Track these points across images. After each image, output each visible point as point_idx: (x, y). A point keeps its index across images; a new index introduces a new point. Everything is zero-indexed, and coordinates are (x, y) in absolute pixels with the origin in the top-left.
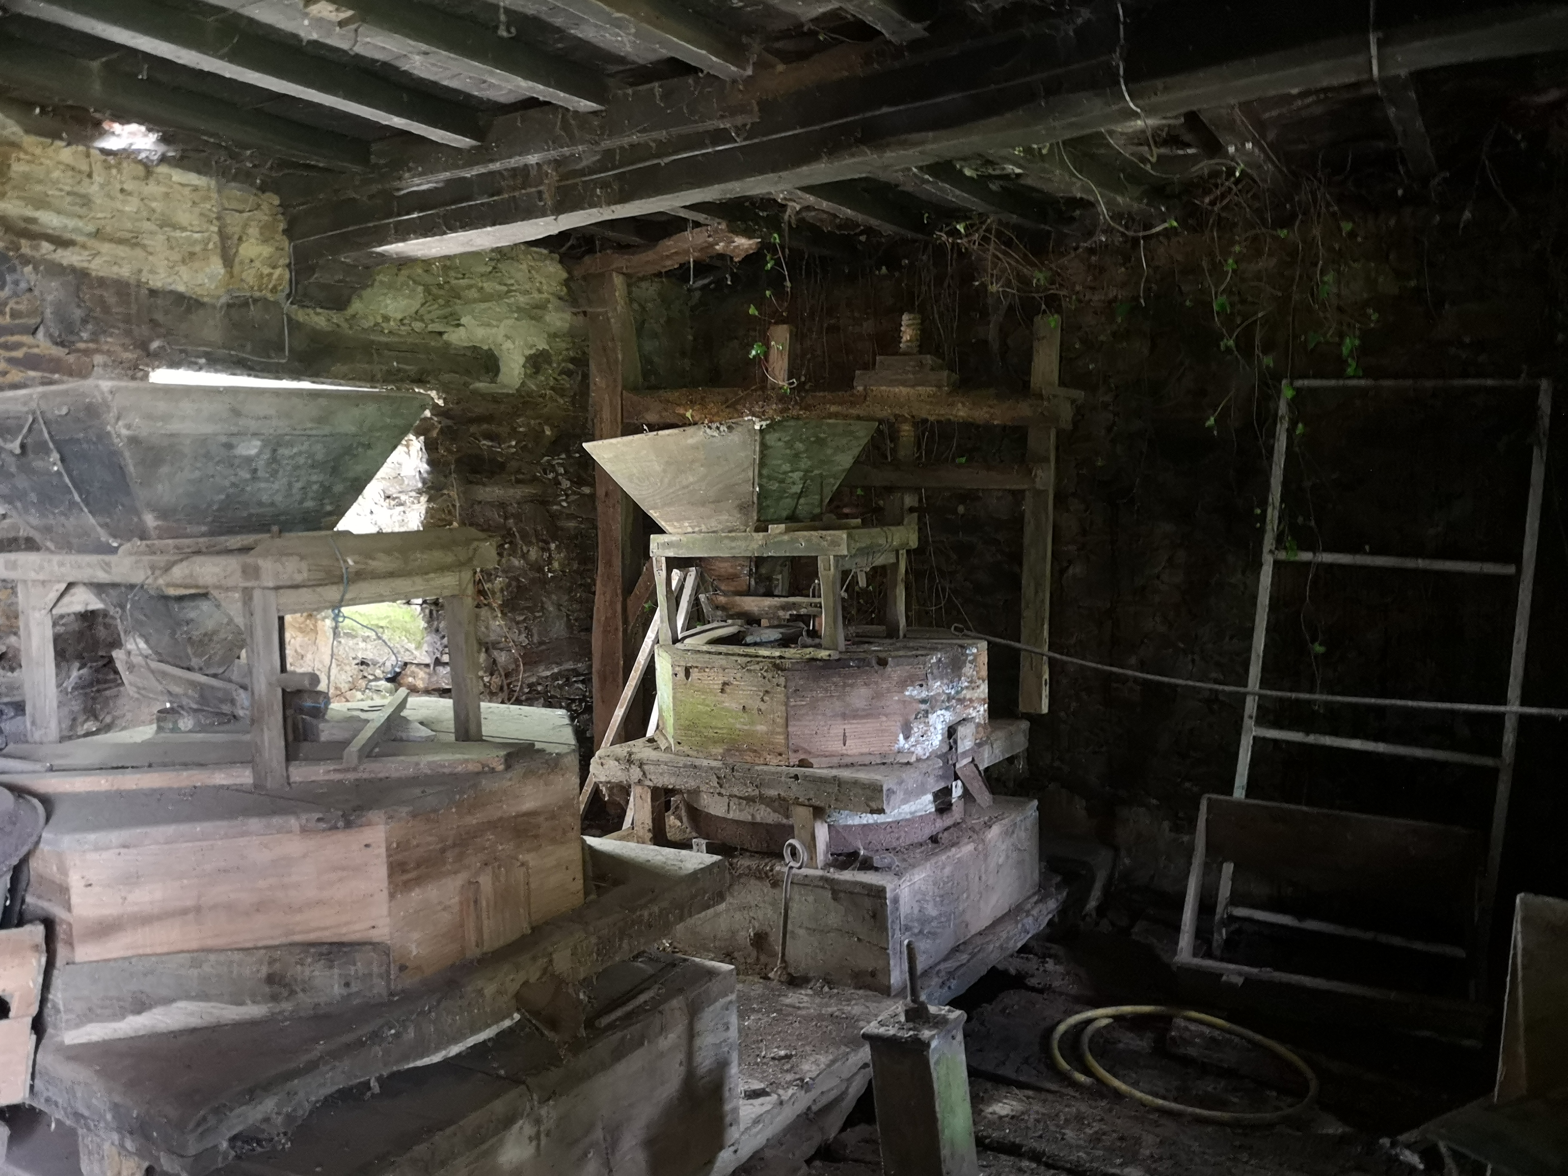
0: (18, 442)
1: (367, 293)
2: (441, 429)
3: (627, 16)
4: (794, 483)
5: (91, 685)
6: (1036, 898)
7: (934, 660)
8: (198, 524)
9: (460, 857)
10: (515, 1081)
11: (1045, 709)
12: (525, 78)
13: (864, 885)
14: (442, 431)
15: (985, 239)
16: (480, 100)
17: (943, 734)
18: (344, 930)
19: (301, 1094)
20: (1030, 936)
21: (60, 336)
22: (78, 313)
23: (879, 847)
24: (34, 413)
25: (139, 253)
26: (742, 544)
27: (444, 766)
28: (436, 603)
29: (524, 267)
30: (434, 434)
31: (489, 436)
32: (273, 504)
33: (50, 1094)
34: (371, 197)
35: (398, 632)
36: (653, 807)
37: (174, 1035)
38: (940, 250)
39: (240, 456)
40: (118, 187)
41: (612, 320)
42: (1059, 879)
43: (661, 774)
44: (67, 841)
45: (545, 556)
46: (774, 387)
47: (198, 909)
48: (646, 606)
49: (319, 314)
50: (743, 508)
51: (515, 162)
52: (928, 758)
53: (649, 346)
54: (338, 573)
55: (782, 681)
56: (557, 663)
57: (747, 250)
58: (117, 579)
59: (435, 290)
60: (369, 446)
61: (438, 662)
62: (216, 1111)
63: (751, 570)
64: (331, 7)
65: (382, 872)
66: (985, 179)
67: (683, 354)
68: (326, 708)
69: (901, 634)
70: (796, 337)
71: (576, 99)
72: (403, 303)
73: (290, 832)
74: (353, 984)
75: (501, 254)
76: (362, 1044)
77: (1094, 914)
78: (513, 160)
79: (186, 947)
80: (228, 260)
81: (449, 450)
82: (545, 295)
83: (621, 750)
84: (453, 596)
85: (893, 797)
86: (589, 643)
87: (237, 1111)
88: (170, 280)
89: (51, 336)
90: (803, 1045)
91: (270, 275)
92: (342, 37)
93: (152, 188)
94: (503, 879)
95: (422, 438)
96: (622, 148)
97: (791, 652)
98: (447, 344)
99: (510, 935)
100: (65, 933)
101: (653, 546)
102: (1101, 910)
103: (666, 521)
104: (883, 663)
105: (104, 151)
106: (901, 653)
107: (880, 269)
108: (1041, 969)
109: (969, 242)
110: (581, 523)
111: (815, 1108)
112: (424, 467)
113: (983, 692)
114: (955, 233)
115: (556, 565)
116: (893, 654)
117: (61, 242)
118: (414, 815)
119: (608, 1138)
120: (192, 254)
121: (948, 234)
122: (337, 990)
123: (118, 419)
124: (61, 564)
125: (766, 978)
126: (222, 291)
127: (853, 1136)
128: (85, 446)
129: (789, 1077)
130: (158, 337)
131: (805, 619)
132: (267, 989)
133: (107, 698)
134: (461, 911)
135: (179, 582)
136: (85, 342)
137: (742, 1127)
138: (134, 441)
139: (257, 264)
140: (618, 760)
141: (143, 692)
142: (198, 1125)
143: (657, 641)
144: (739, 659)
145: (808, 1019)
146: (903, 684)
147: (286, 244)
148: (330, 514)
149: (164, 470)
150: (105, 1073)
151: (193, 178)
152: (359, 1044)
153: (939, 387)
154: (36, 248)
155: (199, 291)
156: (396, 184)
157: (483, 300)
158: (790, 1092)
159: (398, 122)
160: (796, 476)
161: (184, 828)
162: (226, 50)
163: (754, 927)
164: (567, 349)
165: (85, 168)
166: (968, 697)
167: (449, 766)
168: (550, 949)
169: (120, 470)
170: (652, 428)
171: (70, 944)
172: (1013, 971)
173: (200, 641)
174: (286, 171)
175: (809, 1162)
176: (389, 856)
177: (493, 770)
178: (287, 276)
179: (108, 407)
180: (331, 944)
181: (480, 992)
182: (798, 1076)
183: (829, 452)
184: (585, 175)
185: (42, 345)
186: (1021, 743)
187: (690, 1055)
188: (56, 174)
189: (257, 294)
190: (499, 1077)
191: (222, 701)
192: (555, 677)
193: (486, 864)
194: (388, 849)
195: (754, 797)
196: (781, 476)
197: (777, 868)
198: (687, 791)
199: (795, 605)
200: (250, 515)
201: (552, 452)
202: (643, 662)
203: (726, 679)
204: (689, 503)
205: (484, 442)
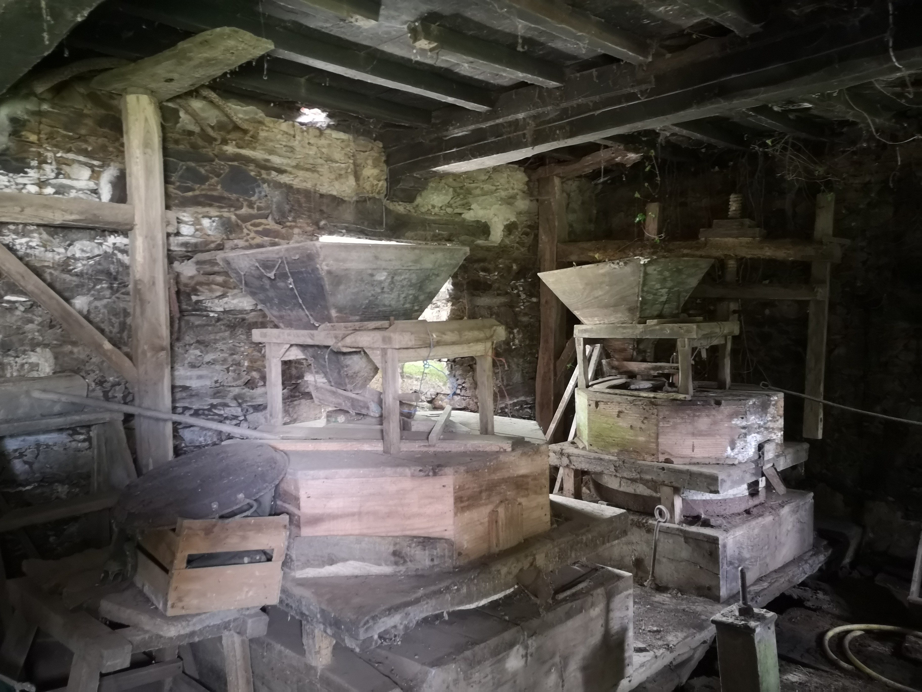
0: (274, 272)
1: (424, 193)
3: (584, 34)
4: (662, 295)
5: (288, 398)
6: (811, 553)
7: (751, 403)
8: (355, 315)
9: (489, 497)
10: (514, 623)
11: (820, 436)
12: (522, 72)
13: (705, 536)
15: (784, 149)
16: (493, 85)
17: (755, 448)
18: (431, 531)
19: (412, 615)
20: (806, 576)
21: (279, 219)
22: (287, 207)
23: (713, 514)
24: (281, 258)
25: (316, 175)
26: (630, 331)
27: (480, 447)
28: (454, 361)
29: (505, 175)
31: (484, 270)
32: (390, 306)
33: (288, 602)
34: (431, 141)
35: (434, 377)
36: (575, 481)
37: (348, 578)
38: (755, 155)
39: (377, 281)
40: (307, 141)
41: (553, 204)
42: (825, 542)
43: (580, 462)
44: (299, 474)
45: (512, 336)
46: (648, 239)
47: (360, 514)
48: (569, 365)
49: (399, 205)
50: (631, 310)
51: (511, 118)
52: (746, 462)
53: (572, 217)
54: (428, 342)
55: (655, 411)
56: (516, 397)
57: (634, 160)
58: (317, 343)
59: (458, 190)
60: (438, 275)
61: (455, 394)
62: (373, 618)
63: (634, 346)
64: (426, 42)
65: (450, 501)
66: (785, 112)
67: (590, 221)
68: (415, 414)
69: (727, 386)
70: (663, 210)
71: (548, 81)
72: (442, 197)
73: (405, 476)
74: (435, 560)
75: (496, 169)
76: (441, 592)
77: (848, 566)
78: (510, 117)
79: (353, 533)
80: (357, 177)
81: (463, 278)
82: (516, 191)
83: (556, 447)
84: (482, 355)
85: (724, 484)
86: (534, 386)
87: (383, 620)
88: (330, 189)
89: (275, 220)
90: (667, 626)
91: (377, 185)
92: (432, 57)
93: (323, 142)
94: (510, 511)
96: (572, 107)
97: (660, 395)
98: (464, 220)
99: (513, 542)
100: (297, 521)
101: (575, 332)
102: (853, 565)
103: (583, 317)
104: (718, 403)
105: (302, 124)
106: (730, 398)
107: (714, 168)
108: (815, 597)
109: (774, 150)
110: (531, 318)
111: (675, 663)
112: (450, 287)
113: (780, 424)
114: (766, 145)
115: (517, 342)
116: (724, 398)
117: (281, 171)
118: (467, 472)
119: (562, 662)
120: (340, 175)
121: (760, 146)
122: (428, 563)
123: (323, 261)
124: (288, 335)
125: (642, 585)
126: (353, 194)
127: (697, 683)
128: (305, 275)
129: (660, 643)
130: (324, 219)
131: (667, 376)
132: (393, 559)
134: (489, 526)
135: (349, 345)
136: (290, 222)
137: (634, 668)
138: (329, 272)
139: (371, 179)
140: (555, 452)
142: (365, 624)
143: (576, 386)
144: (628, 398)
145: (670, 611)
146: (731, 416)
147: (385, 168)
148: (417, 311)
149: (342, 287)
150: (316, 593)
151: (342, 135)
152: (440, 592)
153: (754, 237)
154: (269, 174)
155: (343, 194)
156: (445, 133)
157: (483, 195)
158: (661, 651)
159: (450, 100)
160: (664, 291)
161: (354, 471)
162: (369, 69)
163: (635, 555)
164: (527, 221)
165: (292, 133)
166: (771, 426)
167: (483, 447)
168: (534, 552)
169: (321, 288)
170: (580, 264)
171: (299, 527)
172: (795, 597)
173: (352, 376)
174: (388, 129)
176: (455, 493)
177: (505, 451)
178: (385, 185)
179: (319, 255)
180: (425, 538)
181: (499, 571)
182: (665, 643)
183: (684, 276)
184: (550, 123)
185: (270, 224)
186: (804, 457)
187: (607, 621)
188: (279, 136)
189: (371, 195)
190: (505, 620)
191: (362, 407)
192: (515, 404)
193: (501, 502)
194: (454, 489)
195: (637, 479)
196: (655, 291)
197: (650, 521)
198: (595, 473)
199: (660, 368)
200: (380, 311)
201: (517, 279)
202: (567, 398)
203: (620, 409)
204: (598, 307)
205: (481, 273)
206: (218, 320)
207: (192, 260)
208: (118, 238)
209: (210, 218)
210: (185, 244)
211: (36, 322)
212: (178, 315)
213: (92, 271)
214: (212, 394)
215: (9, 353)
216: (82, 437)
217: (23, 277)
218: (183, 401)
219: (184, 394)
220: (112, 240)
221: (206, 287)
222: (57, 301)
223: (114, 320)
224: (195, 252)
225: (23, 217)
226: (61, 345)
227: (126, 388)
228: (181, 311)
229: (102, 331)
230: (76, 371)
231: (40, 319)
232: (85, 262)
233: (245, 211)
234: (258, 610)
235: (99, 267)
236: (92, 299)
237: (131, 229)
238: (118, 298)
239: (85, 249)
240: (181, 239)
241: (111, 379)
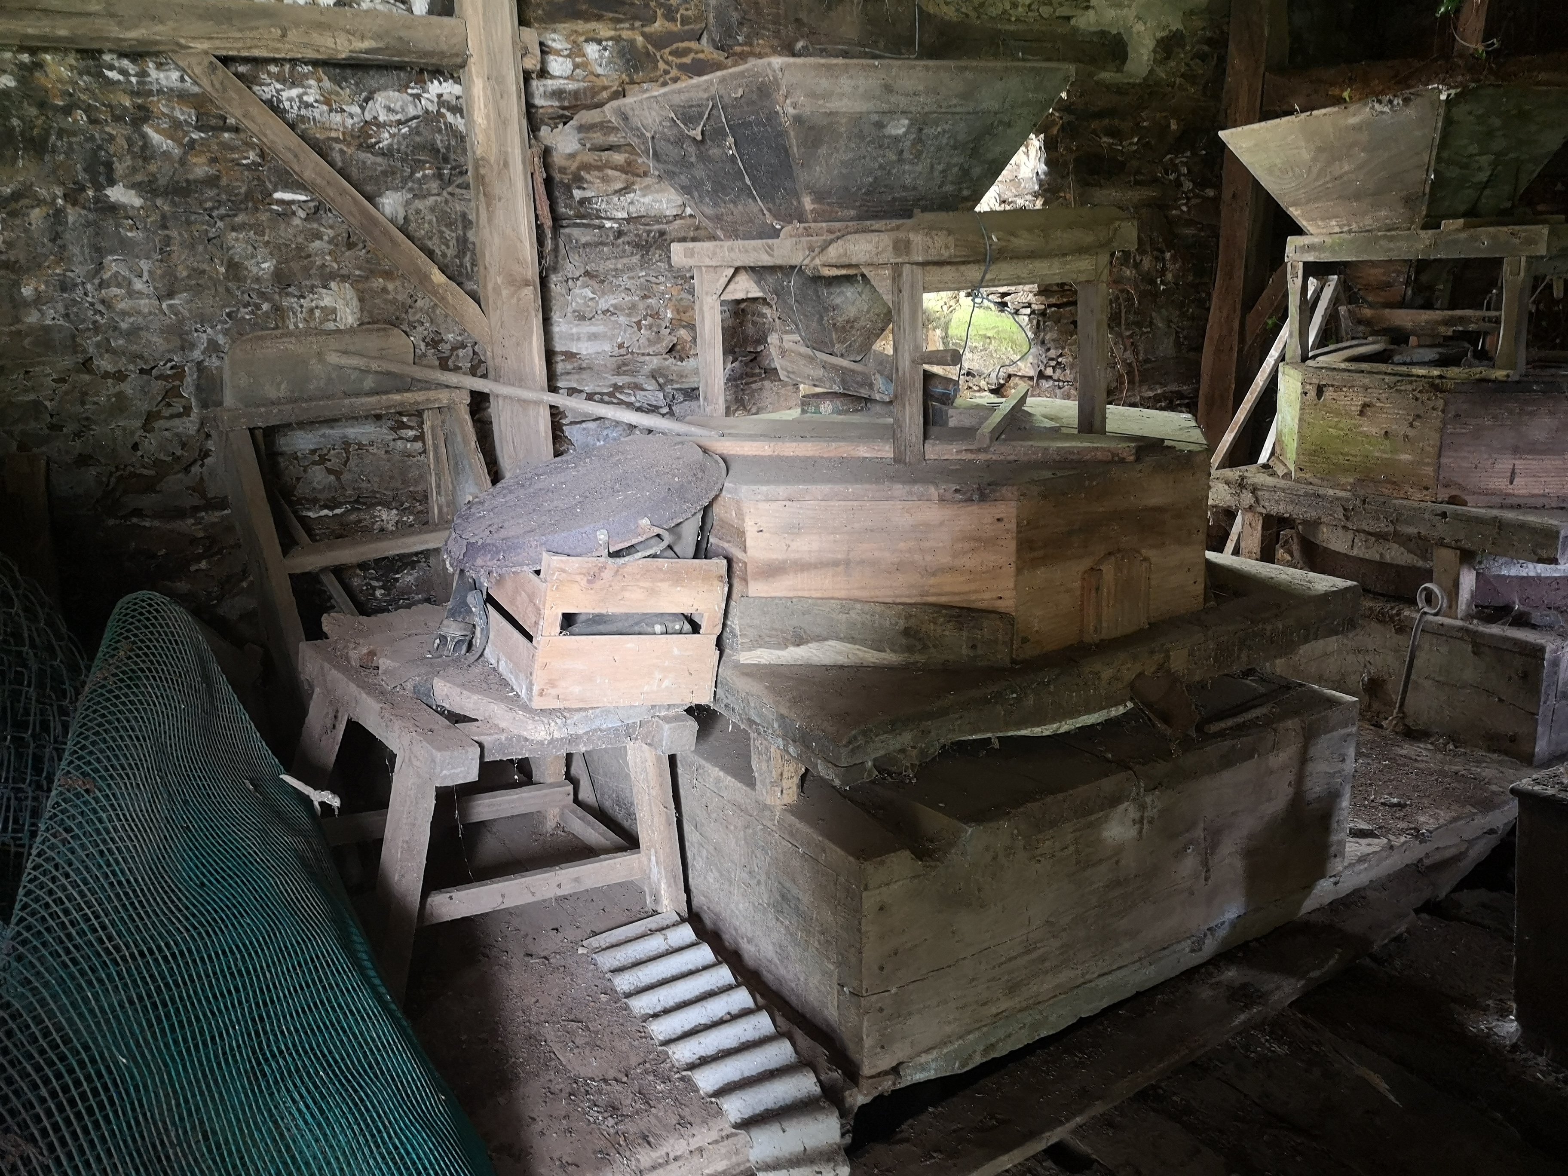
0: (700, 129)
2: (1062, 125)
4: (1480, 169)
5: (741, 377)
8: (847, 208)
9: (1085, 543)
10: (1123, 765)
13: (1516, 642)
14: (1063, 128)
18: (973, 597)
19: (933, 734)
21: (720, 40)
22: (735, 16)
23: (1539, 603)
24: (713, 98)
26: (1404, 245)
27: (1074, 453)
28: (1043, 313)
30: (1055, 131)
31: (1113, 133)
32: (915, 188)
33: (729, 702)
35: (1004, 343)
36: (1262, 536)
37: (826, 668)
39: (889, 137)
43: (1277, 502)
44: (745, 490)
45: (1159, 266)
46: (1462, 51)
47: (847, 563)
48: (1270, 322)
49: (948, 4)
50: (1409, 201)
53: (1300, 19)
54: (982, 250)
55: (1440, 403)
56: (1161, 384)
58: (779, 262)
60: (1009, 125)
61: (1042, 376)
62: (865, 733)
63: (1409, 277)
65: (1011, 546)
68: (956, 396)
73: (928, 499)
74: (979, 647)
76: (988, 701)
79: (836, 595)
81: (1069, 149)
83: (1233, 474)
84: (1088, 282)
86: (1198, 364)
87: (881, 737)
89: (713, 40)
90: (1420, 797)
94: (1125, 571)
95: (1042, 136)
97: (1453, 372)
98: (1075, 30)
99: (1127, 627)
100: (741, 571)
101: (1289, 250)
103: (1308, 220)
110: (1201, 230)
111: (1427, 862)
112: (1042, 168)
115: (1169, 276)
118: (1043, 497)
119: (1209, 839)
122: (965, 651)
123: (786, 97)
124: (731, 249)
125: (1378, 725)
127: (1469, 899)
128: (755, 129)
129: (1402, 825)
130: (802, 37)
131: (1472, 337)
132: (904, 641)
133: (754, 391)
134: (1082, 595)
135: (833, 262)
136: (741, 45)
137: (1346, 861)
138: (798, 120)
140: (1228, 483)
141: (791, 376)
142: (850, 742)
143: (1282, 358)
144: (1387, 378)
145: (1427, 772)
150: (771, 689)
152: (985, 701)
158: (1403, 839)
160: (1485, 160)
161: (838, 488)
163: (1369, 672)
164: (1203, 29)
167: (1079, 453)
168: (1168, 646)
169: (784, 151)
171: (745, 580)
173: (843, 327)
175: (1417, 911)
176: (1019, 532)
177: (1122, 461)
179: (778, 85)
180: (962, 608)
181: (1097, 674)
182: (1412, 826)
183: (1533, 128)
185: (705, 50)
187: (1300, 778)
190: (1108, 761)
191: (861, 385)
192: (1157, 398)
193: (1110, 554)
194: (1018, 525)
195: (1387, 533)
196: (1465, 160)
197: (1406, 613)
198: (1305, 522)
199: (1461, 319)
200: (894, 199)
201: (1177, 149)
202: (1261, 384)
203: (1367, 400)
204: (1340, 197)
205: (1105, 139)
206: (620, 234)
207: (571, 122)
208: (444, 84)
209: (599, 42)
210: (558, 94)
211: (326, 238)
212: (548, 223)
213: (407, 147)
214: (613, 367)
215: (290, 290)
216: (411, 433)
217: (296, 156)
218: (568, 377)
219: (569, 367)
220: (435, 88)
221: (596, 173)
222: (354, 198)
223: (447, 233)
224: (575, 108)
225: (287, 46)
226: (367, 278)
227: (475, 353)
228: (556, 218)
229: (430, 254)
230: (395, 323)
231: (331, 232)
232: (394, 130)
233: (659, 26)
234: (680, 711)
235: (417, 139)
236: (410, 196)
237: (463, 65)
238: (451, 194)
239: (392, 106)
240: (551, 84)
241: (450, 336)
